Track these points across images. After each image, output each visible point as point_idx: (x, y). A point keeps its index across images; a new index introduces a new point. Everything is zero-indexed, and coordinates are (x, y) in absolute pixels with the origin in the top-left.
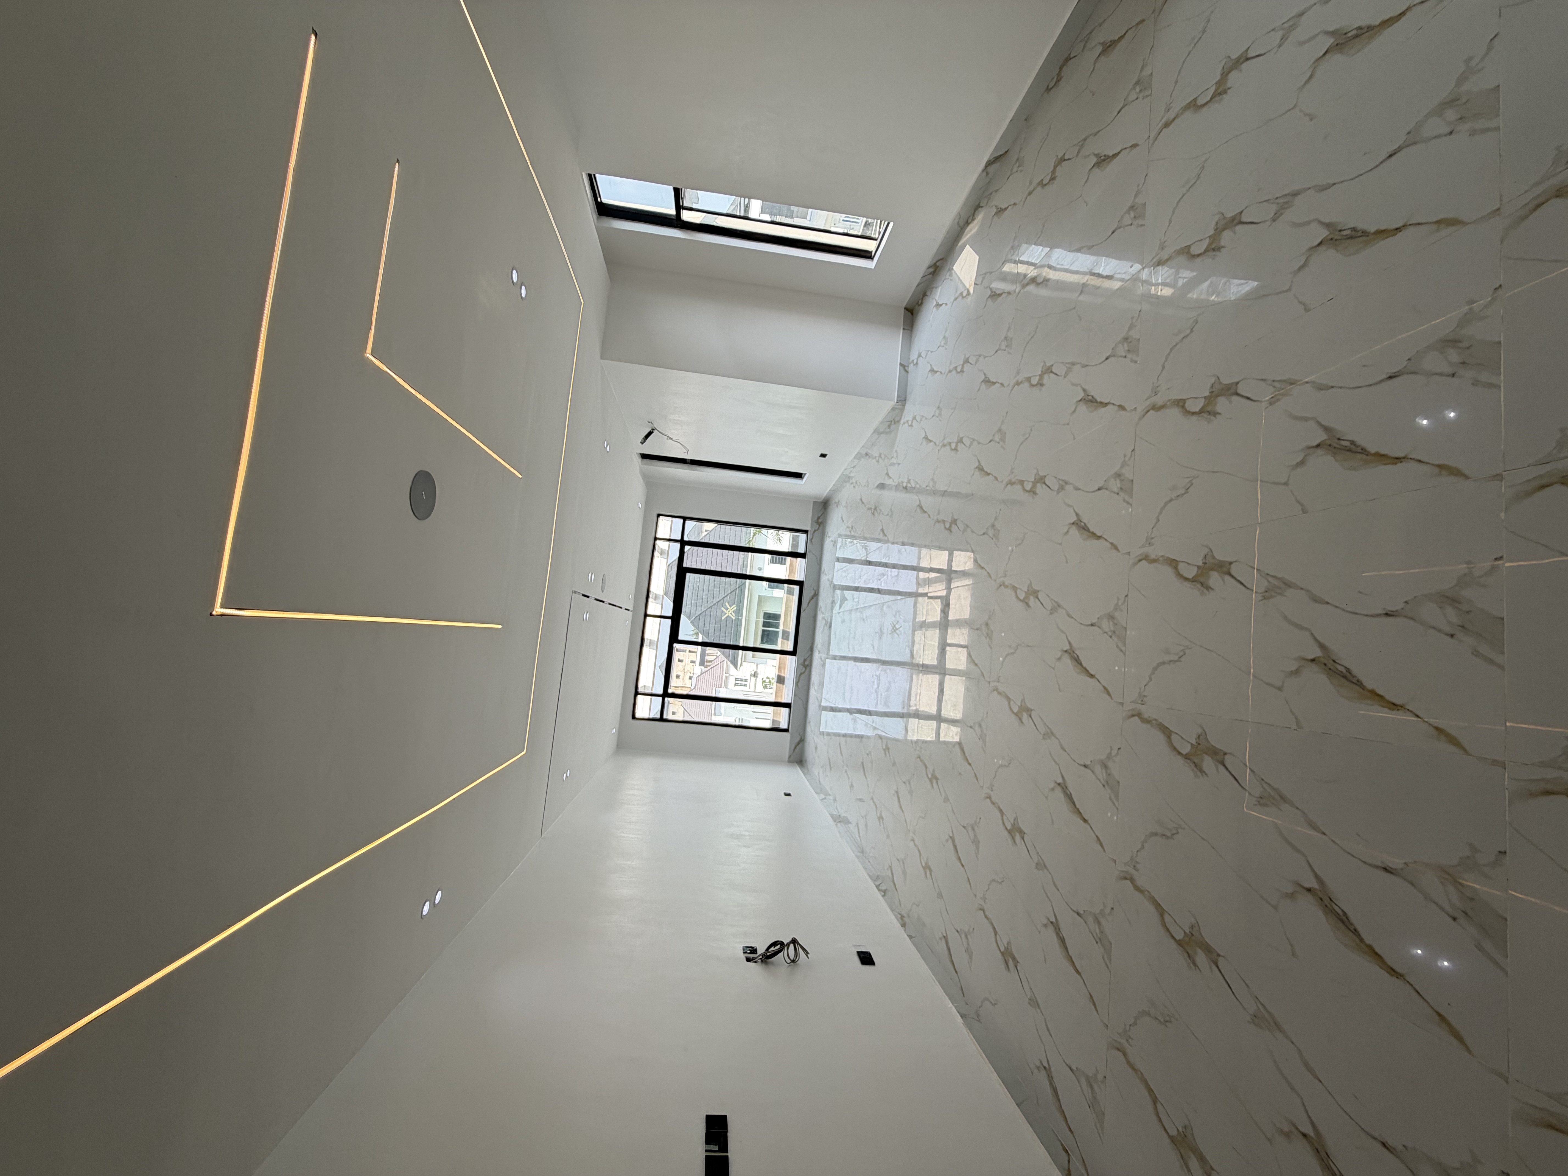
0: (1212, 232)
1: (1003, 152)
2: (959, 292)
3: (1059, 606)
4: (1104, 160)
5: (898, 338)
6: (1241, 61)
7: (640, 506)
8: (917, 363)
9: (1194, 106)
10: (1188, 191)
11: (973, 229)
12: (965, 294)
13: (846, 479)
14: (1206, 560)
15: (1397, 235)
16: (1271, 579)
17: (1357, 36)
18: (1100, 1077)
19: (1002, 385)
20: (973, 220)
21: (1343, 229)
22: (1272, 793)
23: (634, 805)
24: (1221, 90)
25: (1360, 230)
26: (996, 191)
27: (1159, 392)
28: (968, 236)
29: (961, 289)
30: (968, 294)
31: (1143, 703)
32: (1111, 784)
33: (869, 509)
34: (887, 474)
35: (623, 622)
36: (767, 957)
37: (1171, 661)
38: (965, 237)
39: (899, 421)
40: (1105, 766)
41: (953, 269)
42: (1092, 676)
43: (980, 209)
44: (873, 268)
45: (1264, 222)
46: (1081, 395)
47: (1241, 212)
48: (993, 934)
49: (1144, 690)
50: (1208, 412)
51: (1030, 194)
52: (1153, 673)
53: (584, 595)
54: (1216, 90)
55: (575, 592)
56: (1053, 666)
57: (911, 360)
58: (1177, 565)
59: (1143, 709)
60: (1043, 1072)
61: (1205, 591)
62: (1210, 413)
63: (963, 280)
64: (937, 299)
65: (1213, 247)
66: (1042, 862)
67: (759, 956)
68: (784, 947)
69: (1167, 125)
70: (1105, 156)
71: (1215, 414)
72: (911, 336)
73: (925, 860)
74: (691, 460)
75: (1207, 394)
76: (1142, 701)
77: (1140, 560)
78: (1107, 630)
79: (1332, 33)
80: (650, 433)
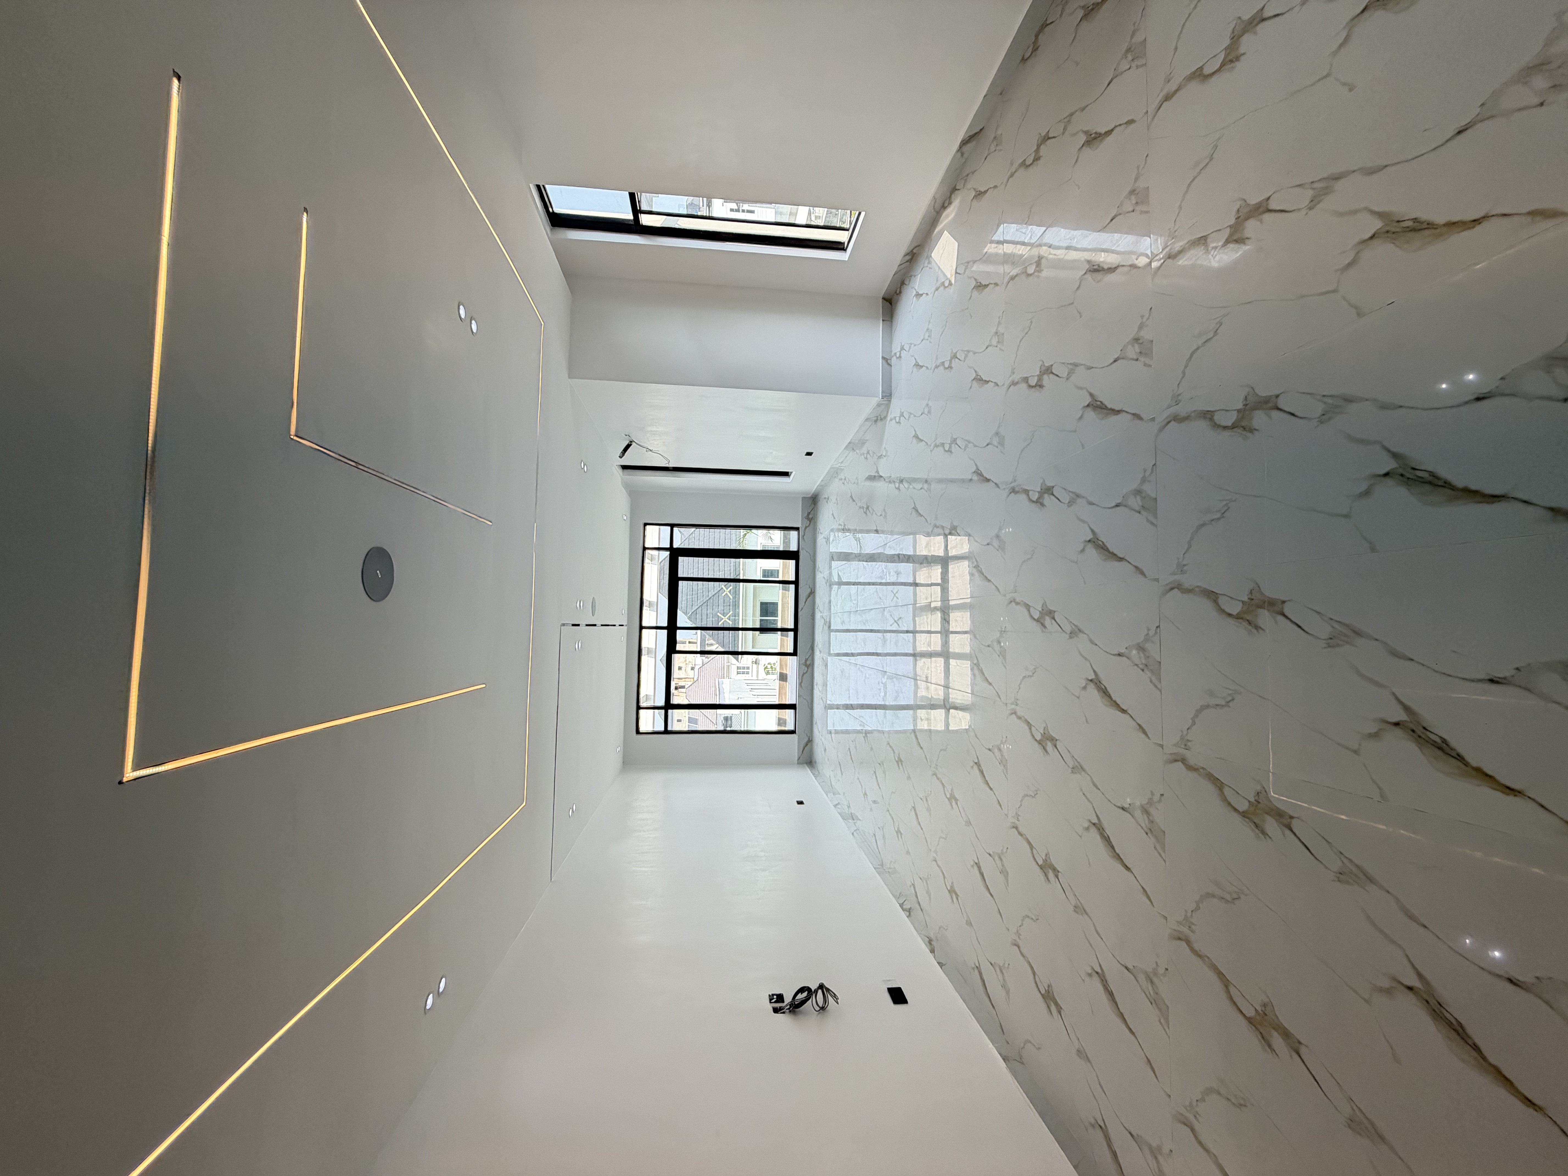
0: (1232, 221)
1: (979, 130)
2: (939, 283)
3: (1080, 630)
4: (1095, 138)
5: (878, 329)
6: (1255, 22)
7: (625, 516)
8: (900, 357)
9: (1199, 75)
10: (1199, 173)
11: (949, 215)
12: (947, 284)
13: (834, 473)
14: (1252, 595)
15: (1475, 229)
16: (1336, 625)
18: (1165, 1150)
19: (996, 384)
20: (950, 203)
21: (1401, 220)
22: (1354, 869)
23: (644, 831)
24: (1231, 57)
25: (1425, 221)
26: (973, 173)
27: (1180, 401)
28: (946, 221)
29: (942, 279)
30: (950, 284)
31: (1187, 748)
32: (1153, 830)
33: (860, 508)
35: (618, 641)
36: (795, 1007)
37: (1217, 705)
38: (942, 223)
39: (885, 417)
40: (1146, 812)
41: (931, 256)
42: (1124, 711)
43: (957, 192)
44: (847, 260)
45: (1299, 210)
46: (1088, 400)
47: (1269, 198)
48: (1032, 976)
49: (1187, 735)
50: (1242, 427)
51: (1012, 175)
52: (1196, 716)
53: (573, 625)
54: (1225, 58)
55: (564, 625)
56: (1078, 695)
57: (893, 353)
58: (1217, 598)
59: (1188, 754)
60: (1098, 1131)
61: (1254, 631)
62: (1245, 429)
63: (943, 270)
64: (916, 288)
65: (1235, 238)
66: (1080, 905)
67: (787, 1005)
68: (812, 994)
69: (1168, 98)
70: (1096, 133)
71: (1252, 430)
72: (891, 327)
73: (950, 884)
74: (673, 468)
75: (1240, 406)
76: (1186, 745)
77: (1172, 589)
78: (1137, 662)
80: (628, 446)
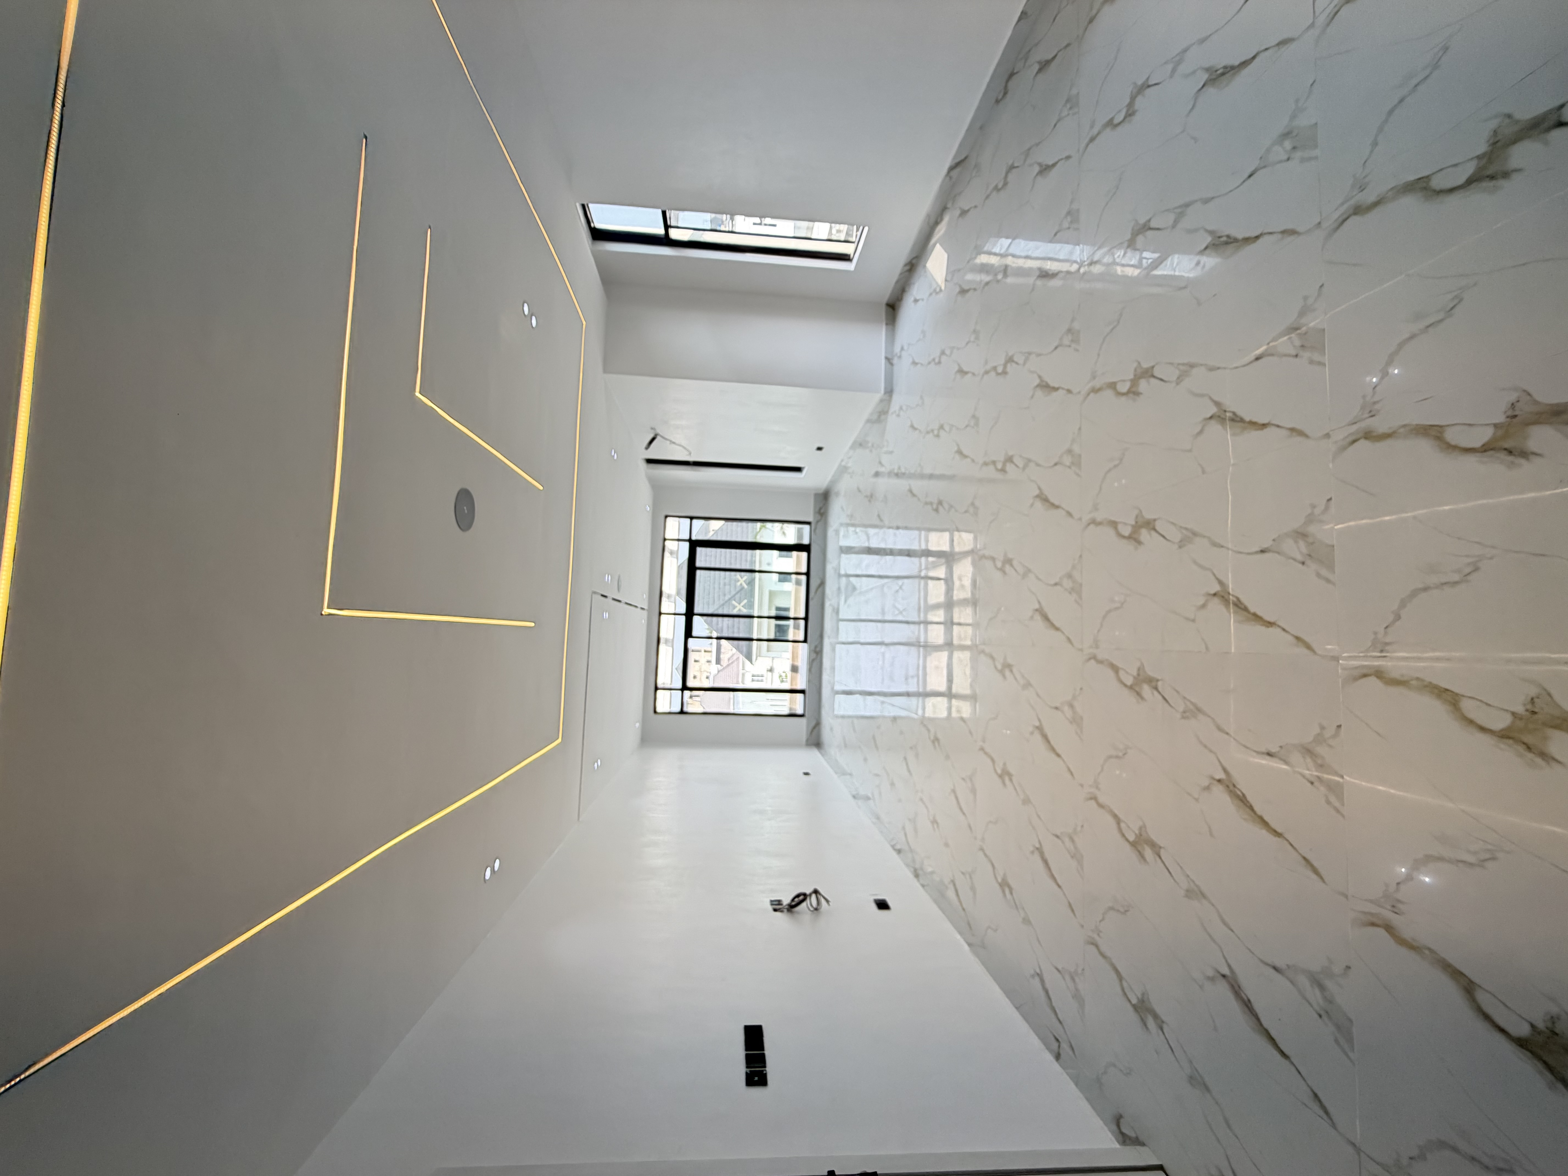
0: (1129, 236)
1: (962, 159)
2: (933, 288)
3: (1029, 570)
4: (1045, 169)
5: (882, 331)
6: (1144, 88)
7: (649, 509)
8: (900, 356)
9: (1111, 124)
10: (1110, 200)
12: (938, 290)
13: (843, 470)
14: (1137, 519)
15: (1257, 242)
16: (1183, 531)
17: (1223, 74)
18: (1080, 971)
19: (974, 374)
20: (942, 220)
21: (1221, 236)
22: (1191, 707)
24: (1130, 113)
25: (1233, 237)
26: (959, 194)
27: (1096, 376)
28: (938, 235)
29: (934, 286)
30: (941, 290)
31: (1097, 646)
32: (1076, 720)
33: (865, 497)
34: (880, 463)
35: (640, 620)
36: (792, 907)
37: (1116, 608)
38: (935, 236)
39: (887, 413)
40: (1071, 706)
41: (926, 266)
42: (1058, 629)
43: (947, 211)
44: (853, 269)
45: (1167, 229)
46: (1037, 381)
47: (1151, 219)
48: (992, 869)
49: (1098, 636)
50: (1134, 392)
51: (987, 197)
52: (1103, 620)
53: (602, 595)
54: (1127, 112)
55: (595, 593)
56: (1027, 625)
57: (894, 354)
58: (1117, 525)
59: (1097, 652)
60: (1037, 978)
61: (1138, 546)
62: (1135, 394)
63: (935, 278)
64: (914, 294)
66: (1027, 797)
67: (785, 906)
68: (807, 898)
69: (1092, 140)
70: (1046, 165)
71: (1139, 395)
72: (893, 329)
74: (694, 462)
75: (1132, 377)
77: (1090, 524)
78: (1067, 588)
79: (1207, 70)
80: (653, 439)
